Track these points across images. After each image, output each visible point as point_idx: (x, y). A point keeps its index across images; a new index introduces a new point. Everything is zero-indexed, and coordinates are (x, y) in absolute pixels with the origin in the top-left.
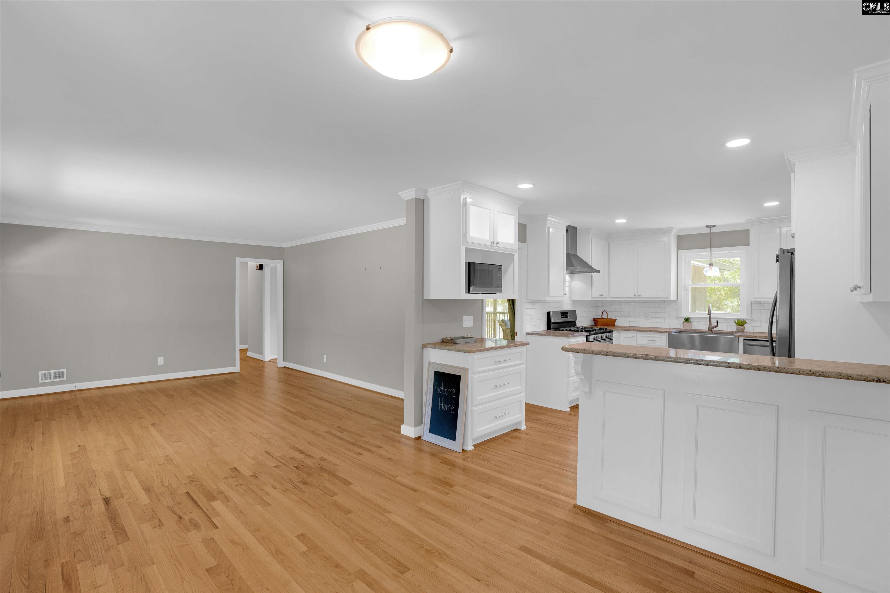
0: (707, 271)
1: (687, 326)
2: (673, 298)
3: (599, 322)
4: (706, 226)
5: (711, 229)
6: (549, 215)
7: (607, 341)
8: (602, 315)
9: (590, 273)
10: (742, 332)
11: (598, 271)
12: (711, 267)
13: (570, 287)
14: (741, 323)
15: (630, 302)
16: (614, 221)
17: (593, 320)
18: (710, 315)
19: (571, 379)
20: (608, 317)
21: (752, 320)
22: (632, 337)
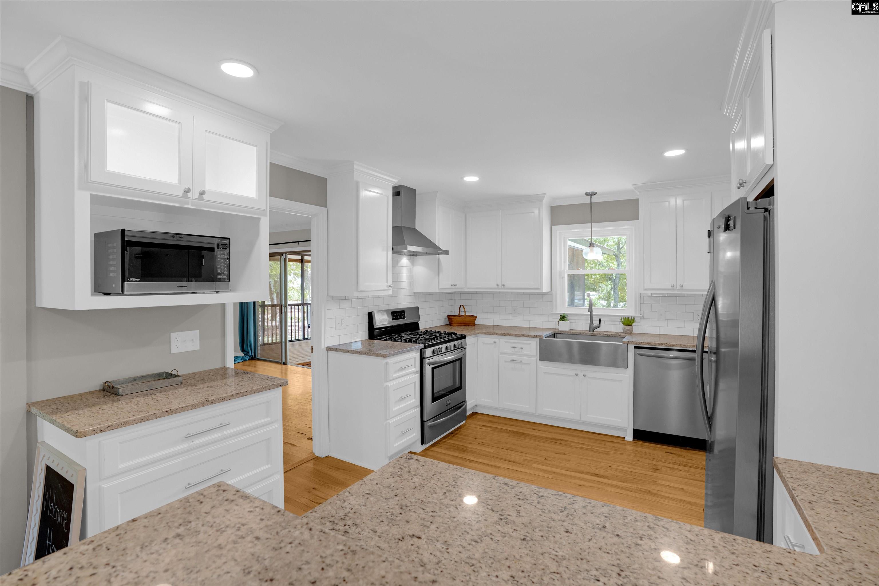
0: (586, 254)
1: (564, 327)
2: (546, 288)
3: (455, 320)
4: (586, 194)
5: (591, 198)
6: (355, 162)
7: (456, 352)
8: (459, 311)
9: (436, 254)
10: (630, 333)
11: (446, 252)
12: (591, 248)
13: (411, 274)
14: (628, 322)
15: (493, 293)
16: (462, 178)
17: (448, 318)
18: (591, 312)
19: (391, 421)
20: (465, 314)
21: (642, 317)
22: (493, 343)
